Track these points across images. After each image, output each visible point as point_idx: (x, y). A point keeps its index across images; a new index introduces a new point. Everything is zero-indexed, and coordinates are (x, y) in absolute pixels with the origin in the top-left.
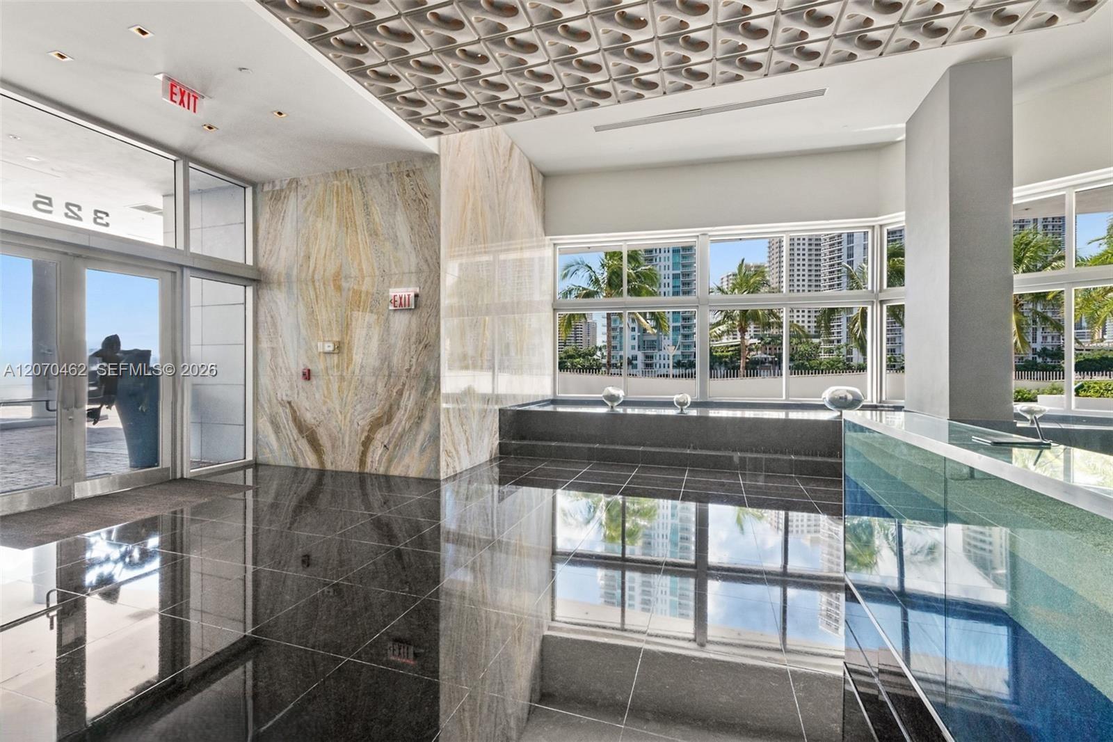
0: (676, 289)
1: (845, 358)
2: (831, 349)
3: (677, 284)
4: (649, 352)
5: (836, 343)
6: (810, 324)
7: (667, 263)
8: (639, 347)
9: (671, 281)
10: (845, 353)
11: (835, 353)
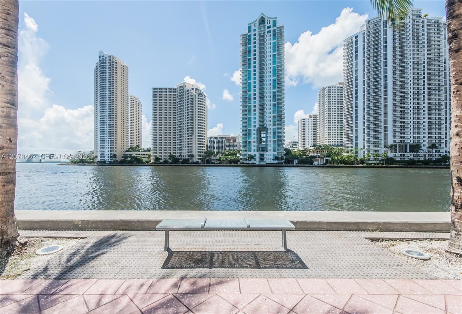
0: (275, 123)
1: (355, 155)
2: (348, 151)
3: (275, 121)
4: (262, 152)
5: (350, 148)
6: (338, 141)
7: (270, 111)
8: (257, 150)
9: (272, 119)
10: (354, 152)
11: (350, 153)
